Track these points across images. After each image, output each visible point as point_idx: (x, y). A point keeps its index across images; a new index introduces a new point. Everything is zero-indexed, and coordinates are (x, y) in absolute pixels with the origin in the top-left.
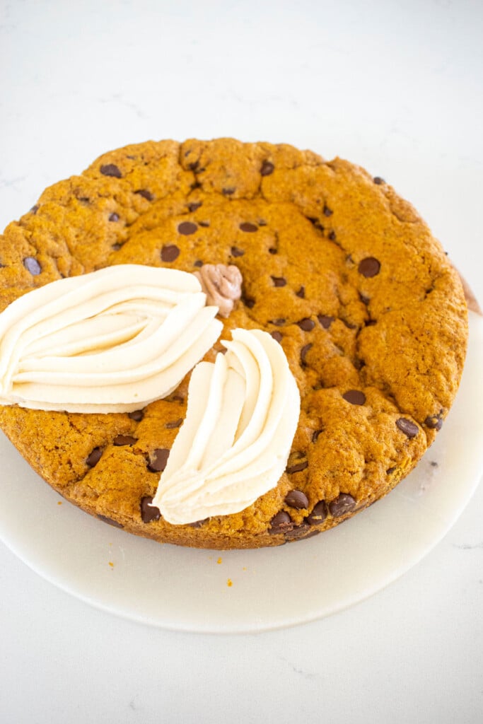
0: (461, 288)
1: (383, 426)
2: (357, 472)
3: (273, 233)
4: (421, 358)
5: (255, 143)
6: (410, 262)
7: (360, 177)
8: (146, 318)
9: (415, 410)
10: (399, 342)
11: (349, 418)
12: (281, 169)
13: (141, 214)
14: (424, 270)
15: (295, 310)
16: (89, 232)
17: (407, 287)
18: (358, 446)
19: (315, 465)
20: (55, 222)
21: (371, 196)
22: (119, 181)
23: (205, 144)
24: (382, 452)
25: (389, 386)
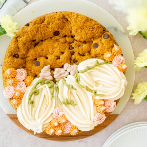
6: (60, 24)
7: (26, 30)
9: (102, 33)
14: (62, 20)
17: (66, 26)
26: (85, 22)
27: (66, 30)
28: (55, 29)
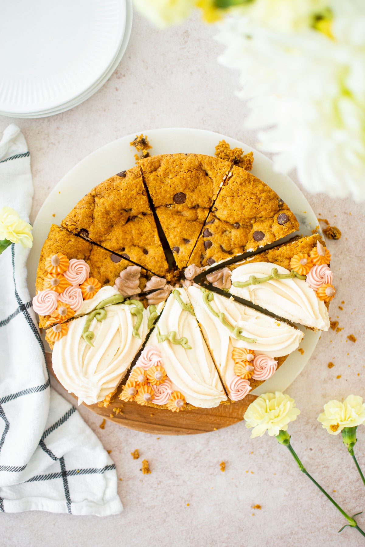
9: (274, 211)
14: (196, 173)
26: (244, 184)
27: (201, 194)
28: (177, 188)
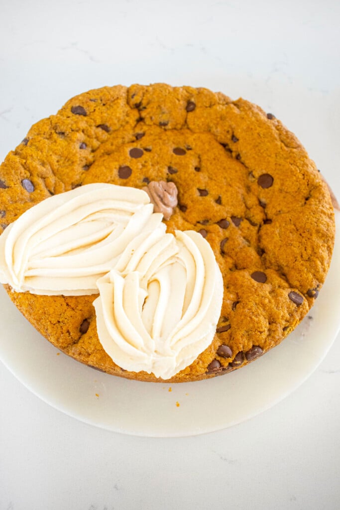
0: (329, 197)
1: (280, 298)
2: (264, 331)
3: (197, 156)
4: (304, 249)
5: (181, 87)
6: (295, 178)
7: (257, 114)
8: (113, 223)
9: (301, 286)
10: (289, 237)
11: (257, 294)
12: (201, 107)
13: (102, 142)
14: (304, 184)
15: (215, 214)
16: (66, 158)
17: (292, 196)
18: (264, 313)
19: (236, 327)
20: (42, 152)
21: (266, 129)
22: (85, 118)
23: (146, 88)
24: (280, 317)
25: (282, 268)
